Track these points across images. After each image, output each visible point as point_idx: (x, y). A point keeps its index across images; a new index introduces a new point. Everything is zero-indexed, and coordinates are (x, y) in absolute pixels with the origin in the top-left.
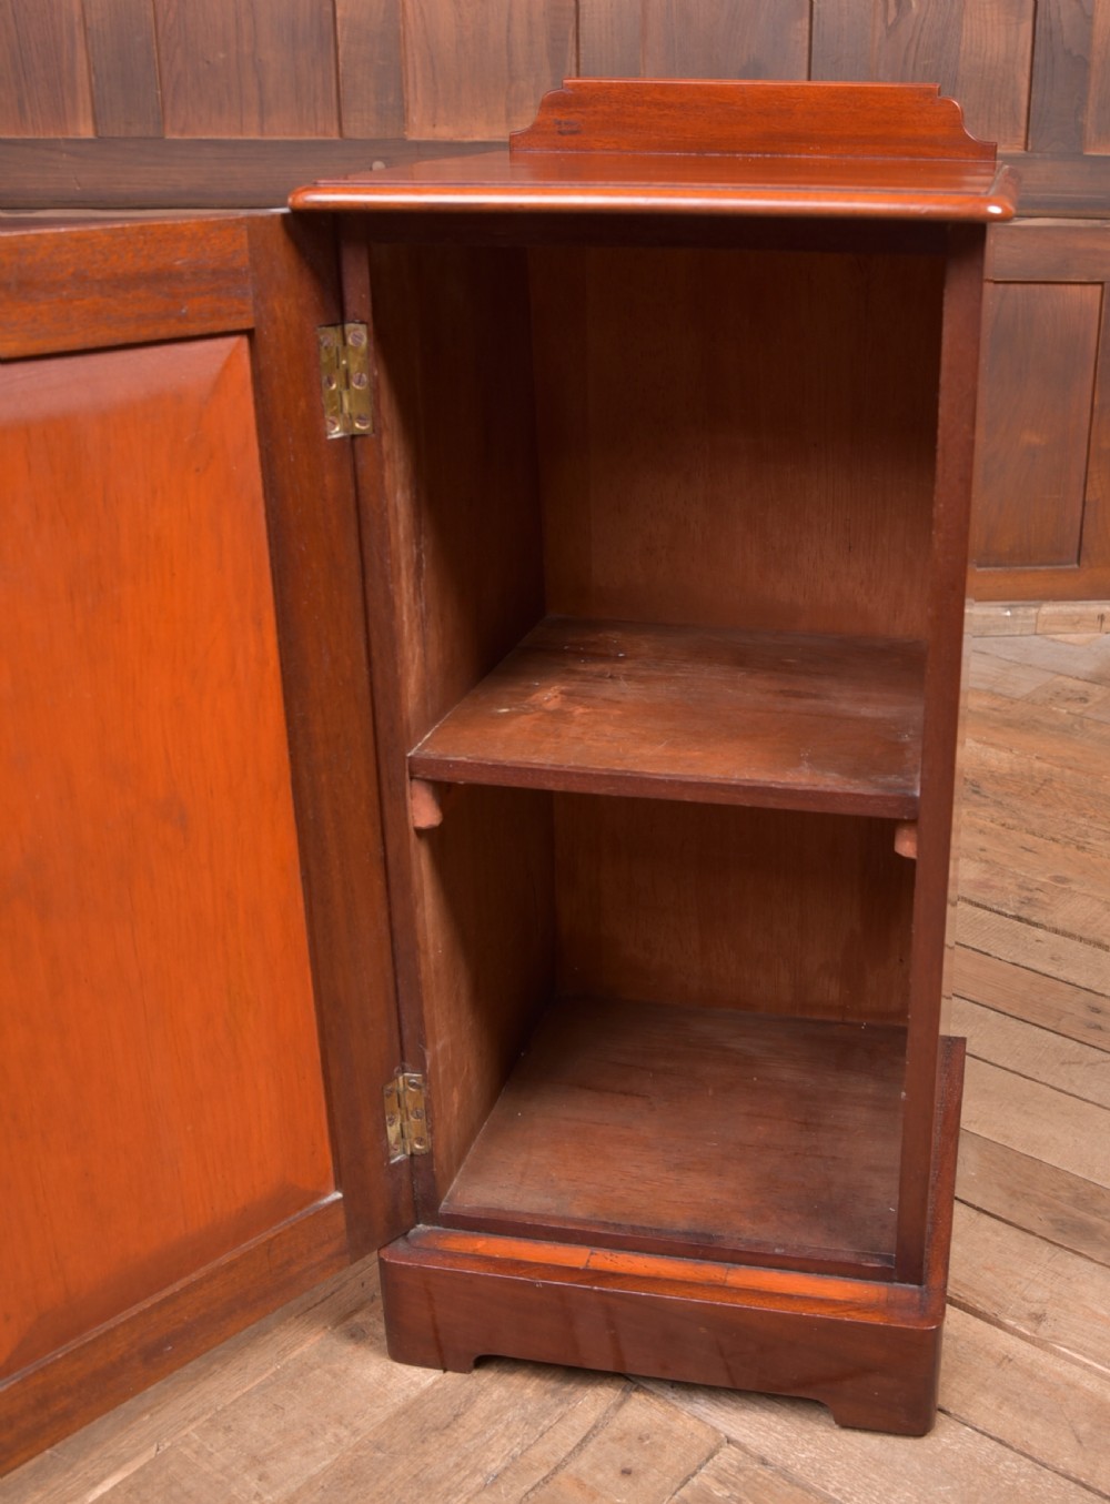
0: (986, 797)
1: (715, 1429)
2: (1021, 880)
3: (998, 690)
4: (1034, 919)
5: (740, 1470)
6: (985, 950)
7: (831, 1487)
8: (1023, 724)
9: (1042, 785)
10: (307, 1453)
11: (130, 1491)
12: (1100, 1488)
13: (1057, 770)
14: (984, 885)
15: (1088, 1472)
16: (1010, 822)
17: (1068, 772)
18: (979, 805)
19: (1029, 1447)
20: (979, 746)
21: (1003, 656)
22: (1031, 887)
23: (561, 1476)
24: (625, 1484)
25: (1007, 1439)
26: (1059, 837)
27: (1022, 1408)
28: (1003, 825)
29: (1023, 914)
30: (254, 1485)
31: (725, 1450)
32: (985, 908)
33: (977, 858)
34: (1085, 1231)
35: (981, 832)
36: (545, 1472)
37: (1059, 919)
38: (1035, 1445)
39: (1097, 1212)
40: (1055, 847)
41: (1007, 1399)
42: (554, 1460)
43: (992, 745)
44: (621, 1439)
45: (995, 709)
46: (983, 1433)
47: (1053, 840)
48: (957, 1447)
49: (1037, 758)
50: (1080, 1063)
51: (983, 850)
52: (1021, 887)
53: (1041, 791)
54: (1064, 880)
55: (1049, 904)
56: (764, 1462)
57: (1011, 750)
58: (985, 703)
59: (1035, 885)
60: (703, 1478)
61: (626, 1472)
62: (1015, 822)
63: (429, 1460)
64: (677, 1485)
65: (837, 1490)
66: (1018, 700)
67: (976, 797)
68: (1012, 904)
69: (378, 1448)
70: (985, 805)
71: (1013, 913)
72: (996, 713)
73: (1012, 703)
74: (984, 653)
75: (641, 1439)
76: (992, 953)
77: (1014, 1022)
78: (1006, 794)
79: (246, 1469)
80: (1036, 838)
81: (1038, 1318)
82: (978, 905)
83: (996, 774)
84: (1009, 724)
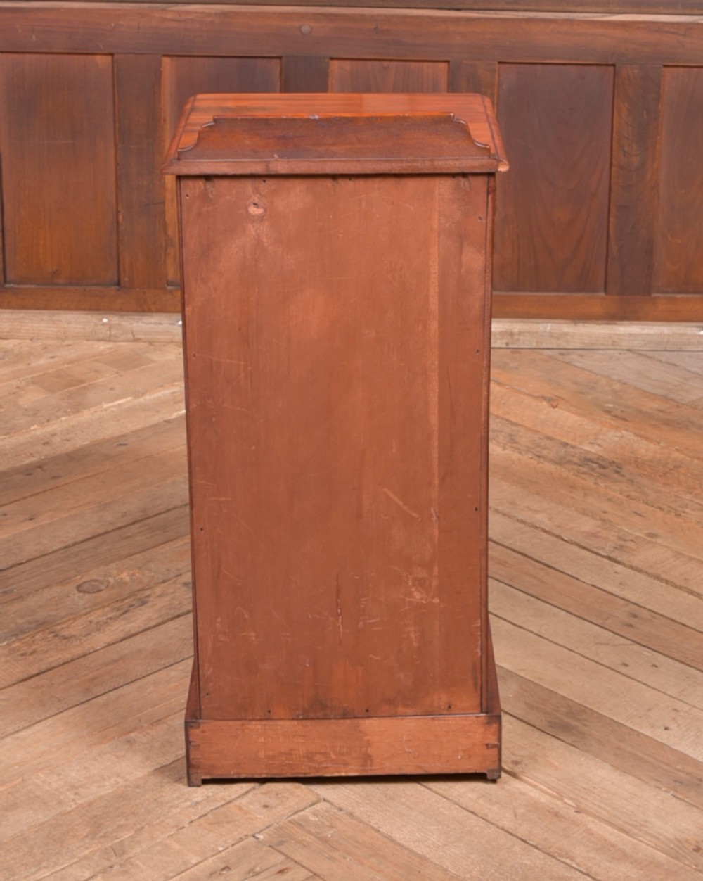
0: (623, 476)
1: (317, 794)
2: (622, 533)
3: (671, 396)
4: (619, 559)
5: (327, 811)
6: (576, 576)
7: (373, 822)
8: (678, 423)
9: (671, 470)
10: (100, 787)
11: (9, 793)
12: (518, 834)
13: (688, 459)
14: (593, 535)
15: (514, 828)
16: (633, 494)
17: (696, 461)
18: (615, 481)
19: (487, 815)
20: (636, 438)
21: (690, 369)
22: (627, 538)
23: (231, 805)
24: (264, 811)
25: (476, 811)
26: (665, 507)
27: (490, 800)
28: (628, 496)
29: (612, 555)
30: (72, 796)
31: (322, 803)
32: (588, 550)
33: (598, 518)
34: (567, 728)
35: (610, 500)
36: (223, 803)
37: (636, 560)
38: (490, 815)
39: (578, 720)
40: (660, 514)
41: (483, 796)
42: (229, 799)
43: (646, 438)
44: (266, 793)
45: (661, 411)
46: (464, 809)
47: (660, 508)
48: (447, 813)
49: (677, 450)
50: (608, 644)
51: (605, 512)
52: (619, 538)
53: (668, 475)
54: (655, 536)
55: (634, 550)
56: (341, 809)
57: (659, 443)
58: (656, 406)
59: (631, 537)
60: (307, 812)
61: (266, 806)
62: (637, 495)
63: (164, 794)
64: (291, 813)
65: (376, 823)
66: (684, 404)
67: (616, 476)
68: (607, 549)
69: (137, 787)
70: (619, 482)
71: (605, 554)
72: (661, 414)
73: (678, 407)
74: (675, 365)
75: (277, 794)
76: (581, 578)
77: (575, 618)
78: (640, 475)
79: (68, 790)
80: (648, 507)
81: (516, 763)
82: (584, 548)
83: (639, 460)
84: (667, 423)
